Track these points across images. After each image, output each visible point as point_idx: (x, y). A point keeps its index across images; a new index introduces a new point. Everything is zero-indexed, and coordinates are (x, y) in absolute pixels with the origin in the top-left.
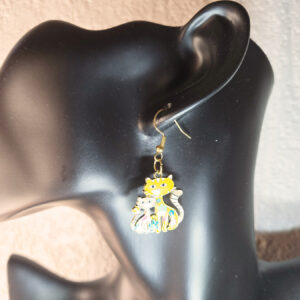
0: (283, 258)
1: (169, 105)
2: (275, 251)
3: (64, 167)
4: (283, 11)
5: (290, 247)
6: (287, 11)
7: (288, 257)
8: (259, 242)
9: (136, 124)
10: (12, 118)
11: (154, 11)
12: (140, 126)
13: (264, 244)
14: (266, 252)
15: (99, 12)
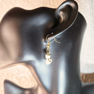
0: (90, 82)
1: (52, 33)
2: (88, 79)
3: (19, 53)
4: (91, 3)
5: (93, 78)
6: (92, 3)
7: (92, 81)
8: (83, 77)
9: (42, 39)
10: (3, 38)
11: (50, 3)
12: (43, 40)
13: (84, 77)
14: (85, 80)
15: (32, 4)
